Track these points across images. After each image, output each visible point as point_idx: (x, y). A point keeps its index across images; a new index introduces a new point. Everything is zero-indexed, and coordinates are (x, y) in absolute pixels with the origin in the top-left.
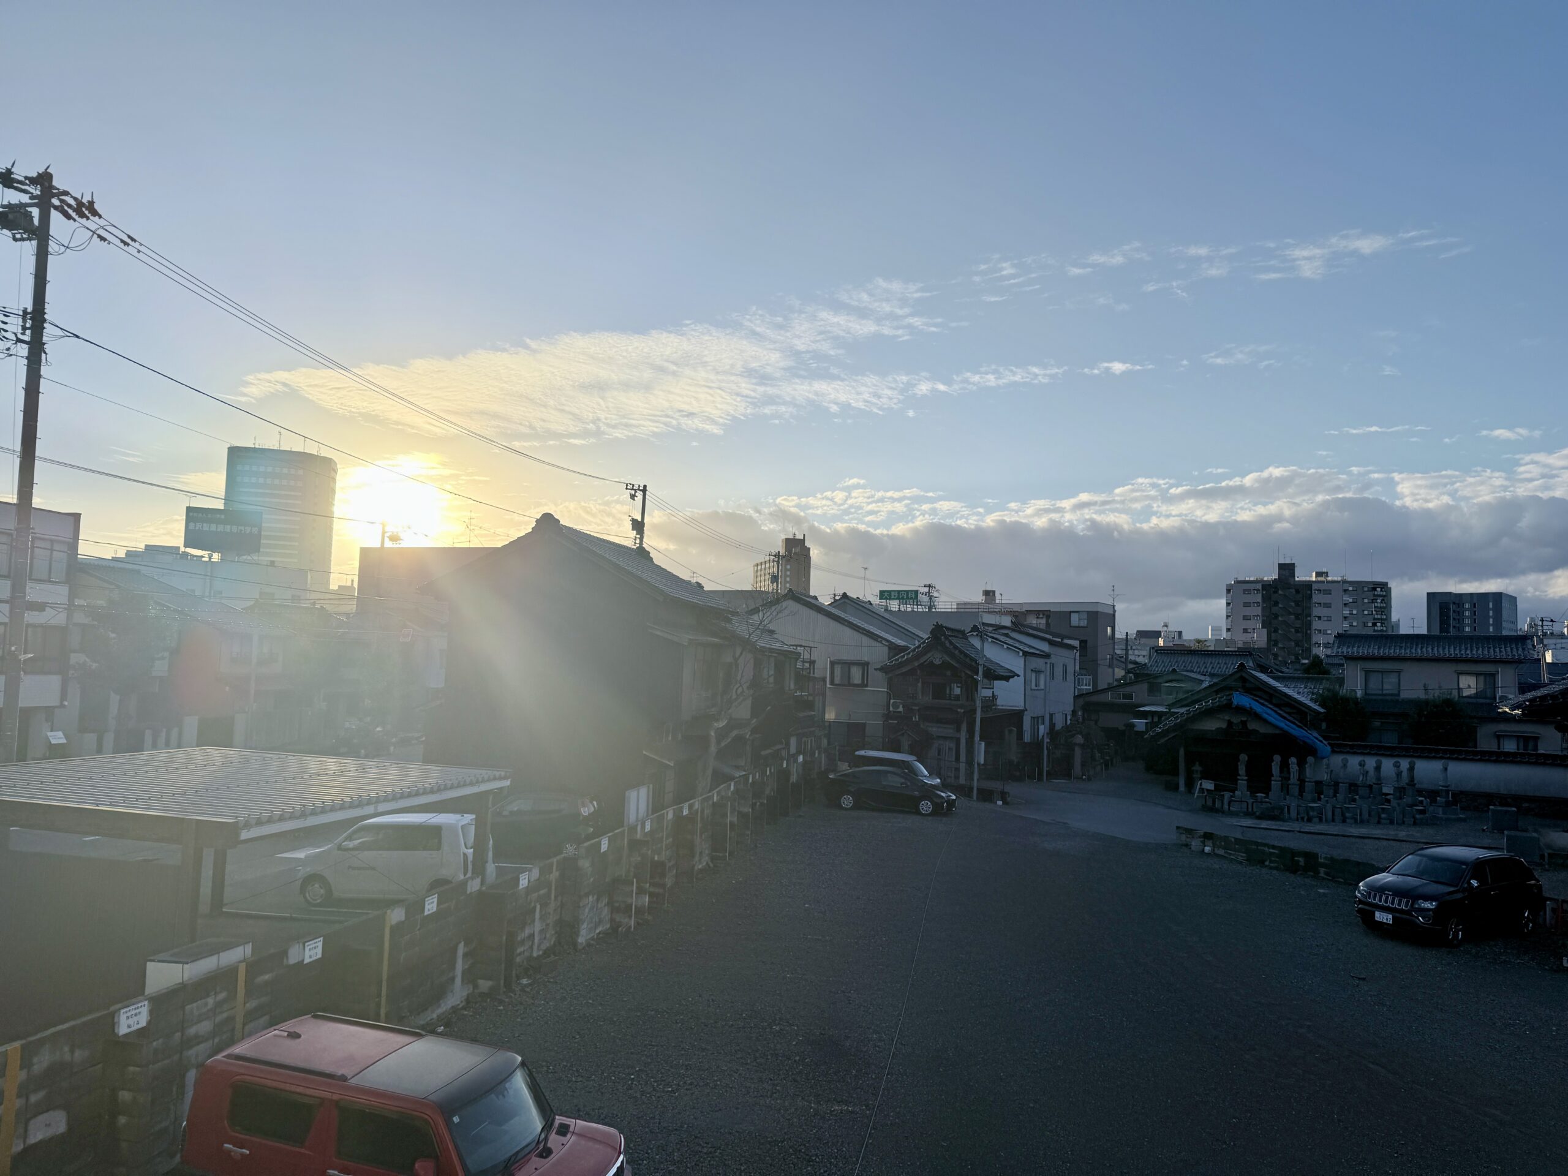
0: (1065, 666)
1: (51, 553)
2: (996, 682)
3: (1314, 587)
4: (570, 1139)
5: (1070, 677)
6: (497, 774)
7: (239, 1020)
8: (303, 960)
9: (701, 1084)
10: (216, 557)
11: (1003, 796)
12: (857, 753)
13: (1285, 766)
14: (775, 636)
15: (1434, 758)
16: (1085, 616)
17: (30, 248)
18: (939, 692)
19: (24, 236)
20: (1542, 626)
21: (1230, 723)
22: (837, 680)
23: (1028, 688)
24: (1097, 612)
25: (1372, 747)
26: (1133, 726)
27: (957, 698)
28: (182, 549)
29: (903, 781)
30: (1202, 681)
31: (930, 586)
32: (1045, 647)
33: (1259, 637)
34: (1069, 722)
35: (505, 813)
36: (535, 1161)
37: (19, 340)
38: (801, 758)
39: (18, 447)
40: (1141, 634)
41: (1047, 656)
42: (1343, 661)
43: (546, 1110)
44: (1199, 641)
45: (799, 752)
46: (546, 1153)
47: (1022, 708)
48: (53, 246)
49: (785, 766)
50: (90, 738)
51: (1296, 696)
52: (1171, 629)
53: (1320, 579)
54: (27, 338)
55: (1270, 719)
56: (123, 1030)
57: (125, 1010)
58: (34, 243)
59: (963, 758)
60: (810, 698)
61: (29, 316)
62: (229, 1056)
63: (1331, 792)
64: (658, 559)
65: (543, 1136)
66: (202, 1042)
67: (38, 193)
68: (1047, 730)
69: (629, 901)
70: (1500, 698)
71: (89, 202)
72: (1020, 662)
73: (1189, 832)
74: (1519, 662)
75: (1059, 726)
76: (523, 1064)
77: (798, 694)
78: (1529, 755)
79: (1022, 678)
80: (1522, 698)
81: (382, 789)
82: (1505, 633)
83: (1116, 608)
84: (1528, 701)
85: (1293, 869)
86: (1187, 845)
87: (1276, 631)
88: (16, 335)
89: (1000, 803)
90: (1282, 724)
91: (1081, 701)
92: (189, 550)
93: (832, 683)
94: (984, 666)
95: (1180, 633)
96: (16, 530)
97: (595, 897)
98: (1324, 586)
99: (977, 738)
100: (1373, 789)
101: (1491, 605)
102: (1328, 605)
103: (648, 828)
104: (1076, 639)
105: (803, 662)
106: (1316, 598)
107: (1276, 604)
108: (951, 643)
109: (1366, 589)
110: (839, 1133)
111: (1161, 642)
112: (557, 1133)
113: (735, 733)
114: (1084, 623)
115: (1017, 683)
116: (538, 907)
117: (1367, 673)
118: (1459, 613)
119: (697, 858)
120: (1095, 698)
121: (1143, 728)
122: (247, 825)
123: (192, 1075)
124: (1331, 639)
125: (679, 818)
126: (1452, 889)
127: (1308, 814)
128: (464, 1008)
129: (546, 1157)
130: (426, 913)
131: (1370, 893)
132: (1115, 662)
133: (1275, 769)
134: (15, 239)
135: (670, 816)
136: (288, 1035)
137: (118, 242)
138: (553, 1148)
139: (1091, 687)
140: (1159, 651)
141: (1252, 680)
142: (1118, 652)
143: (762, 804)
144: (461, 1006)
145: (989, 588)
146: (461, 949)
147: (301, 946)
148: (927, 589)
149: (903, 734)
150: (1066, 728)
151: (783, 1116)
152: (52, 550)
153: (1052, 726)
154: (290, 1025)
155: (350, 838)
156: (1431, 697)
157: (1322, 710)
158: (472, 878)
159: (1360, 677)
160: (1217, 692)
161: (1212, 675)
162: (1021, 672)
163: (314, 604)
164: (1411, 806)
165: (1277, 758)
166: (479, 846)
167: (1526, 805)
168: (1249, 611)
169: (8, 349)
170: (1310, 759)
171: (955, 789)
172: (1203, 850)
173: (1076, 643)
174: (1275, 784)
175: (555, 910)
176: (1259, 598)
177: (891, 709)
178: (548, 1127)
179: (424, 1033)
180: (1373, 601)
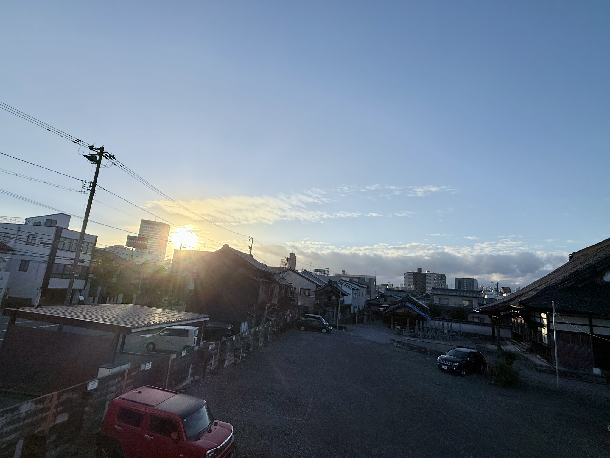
0: (363, 293)
1: (88, 247)
2: (344, 296)
3: (426, 274)
4: (218, 427)
5: (364, 295)
6: (206, 316)
7: (124, 386)
8: (145, 369)
9: (256, 410)
10: (134, 249)
11: (345, 328)
12: (306, 314)
13: (419, 323)
14: (285, 281)
15: (457, 323)
16: (368, 279)
17: (95, 165)
18: (329, 298)
19: (94, 162)
20: (484, 288)
21: (405, 310)
22: (302, 294)
23: (353, 299)
24: (371, 278)
25: (441, 319)
26: (380, 310)
27: (334, 300)
28: (125, 246)
29: (318, 323)
30: (398, 299)
31: (328, 269)
32: (358, 287)
33: (412, 287)
34: (363, 308)
35: (207, 327)
36: (207, 434)
37: (88, 189)
38: (290, 315)
39: (84, 217)
40: (383, 285)
41: (358, 290)
42: (434, 295)
43: (211, 417)
44: (397, 287)
45: (290, 314)
46: (210, 431)
47: (351, 304)
48: (101, 166)
49: (286, 317)
50: (92, 299)
51: (422, 304)
52: (390, 283)
53: (428, 272)
54: (91, 189)
55: (415, 310)
56: (89, 389)
57: (91, 382)
58: (97, 165)
59: (335, 317)
60: (294, 298)
61: (92, 183)
62: (120, 398)
63: (431, 331)
64: (255, 258)
65: (209, 426)
66: (112, 393)
67: (100, 152)
68: (357, 310)
69: (240, 355)
70: (474, 307)
71: (113, 155)
72: (351, 291)
73: (394, 340)
74: (478, 298)
75: (360, 309)
76: (206, 403)
77: (291, 297)
78: (481, 323)
79: (351, 296)
80: (480, 308)
81: (174, 319)
82: (475, 290)
83: (376, 277)
84: (481, 309)
85: (421, 352)
86: (393, 344)
87: (417, 286)
88: (88, 188)
89: (344, 330)
90: (418, 311)
91: (366, 303)
92: (127, 247)
93: (300, 294)
94: (342, 292)
95: (392, 285)
96: (80, 240)
97: (230, 353)
98: (430, 275)
99: (339, 312)
100: (442, 331)
101: (471, 282)
102: (430, 280)
103: (246, 334)
104: (365, 285)
105: (293, 288)
106: (427, 277)
107: (417, 279)
108: (333, 285)
109: (439, 276)
110: (294, 427)
111: (388, 287)
112: (214, 425)
113: (273, 307)
114: (368, 281)
115: (350, 297)
116: (214, 355)
117: (440, 298)
118: (463, 283)
119: (260, 342)
120: (370, 302)
121: (382, 311)
122: (134, 328)
123: (107, 403)
124: (431, 289)
125: (255, 331)
126: (462, 360)
127: (425, 336)
128: (190, 384)
129: (210, 433)
130: (182, 356)
131: (441, 360)
132: (376, 292)
133: (416, 324)
134: (91, 163)
135: (253, 330)
136: (138, 392)
137: (119, 166)
138: (212, 430)
139: (369, 298)
140: (387, 290)
141: (411, 299)
142: (377, 289)
143: (279, 328)
144: (189, 384)
145: (344, 270)
146: (191, 367)
147: (145, 364)
148: (327, 269)
149: (319, 310)
150: (362, 310)
151: (279, 421)
152: (88, 246)
153: (359, 309)
154: (139, 389)
155: (162, 332)
156: (456, 306)
157: (429, 308)
158: (196, 346)
159: (438, 299)
160: (401, 302)
161: (400, 297)
162: (351, 294)
163: (160, 264)
164: (451, 336)
165: (417, 321)
166: (199, 336)
167: (481, 336)
168: (410, 280)
169: (85, 191)
170: (425, 321)
171: (332, 326)
172: (397, 346)
173: (366, 286)
174: (416, 328)
175: (219, 356)
176: (412, 277)
177: (316, 302)
178: (211, 423)
179: (178, 393)
180: (441, 279)
